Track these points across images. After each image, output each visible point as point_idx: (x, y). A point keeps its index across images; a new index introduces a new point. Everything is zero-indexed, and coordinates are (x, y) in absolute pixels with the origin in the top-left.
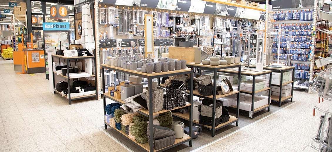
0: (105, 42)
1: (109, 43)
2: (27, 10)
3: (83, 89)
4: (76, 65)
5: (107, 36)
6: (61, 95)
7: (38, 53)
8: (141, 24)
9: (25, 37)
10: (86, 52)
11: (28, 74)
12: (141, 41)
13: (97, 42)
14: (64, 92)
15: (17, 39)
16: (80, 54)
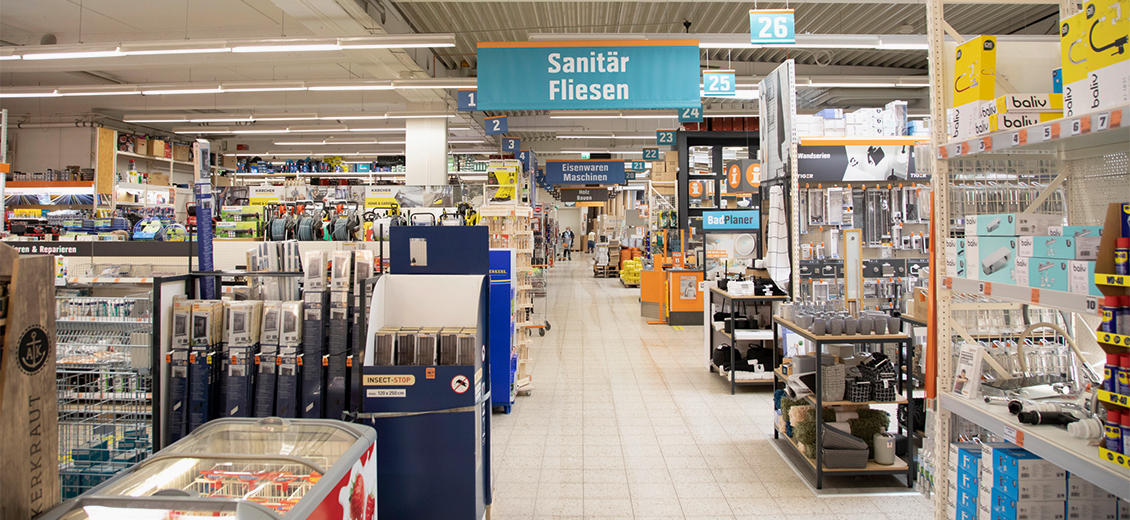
0: (817, 266)
1: (829, 268)
2: (678, 169)
3: (762, 366)
4: (757, 313)
5: (824, 251)
6: (718, 373)
7: (693, 278)
8: (914, 222)
9: (672, 233)
10: (771, 286)
11: (670, 325)
12: (913, 264)
13: (796, 266)
14: (725, 367)
15: (654, 239)
16: (759, 291)
